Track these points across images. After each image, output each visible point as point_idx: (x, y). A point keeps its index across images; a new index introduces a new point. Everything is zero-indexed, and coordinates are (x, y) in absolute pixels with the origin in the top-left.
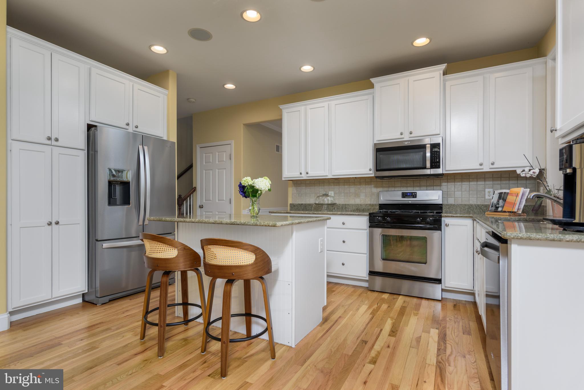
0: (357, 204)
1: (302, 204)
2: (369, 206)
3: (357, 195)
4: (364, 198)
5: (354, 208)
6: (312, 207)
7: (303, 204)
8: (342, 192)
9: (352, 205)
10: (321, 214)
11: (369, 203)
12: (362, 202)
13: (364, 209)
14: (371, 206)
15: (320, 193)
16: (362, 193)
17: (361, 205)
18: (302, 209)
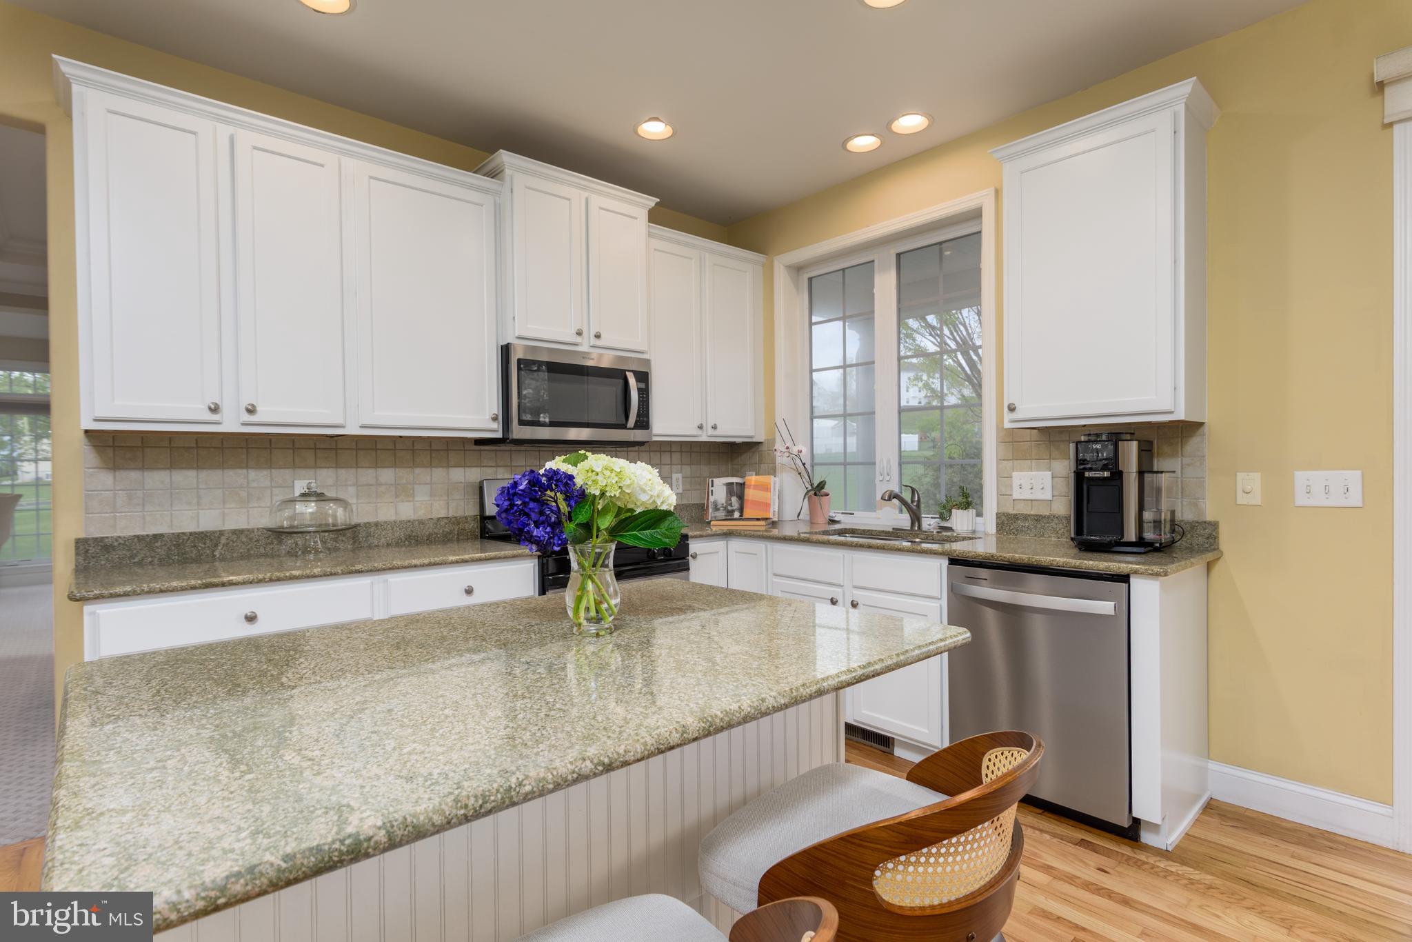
0: (409, 521)
1: (157, 537)
2: (446, 523)
3: (402, 492)
4: (426, 499)
5: (399, 533)
6: (216, 545)
7: (161, 536)
8: (349, 483)
9: (393, 525)
10: (384, 570)
11: (443, 514)
12: (422, 514)
13: (430, 535)
14: (454, 523)
15: (254, 485)
16: (420, 484)
17: (421, 522)
18: (160, 560)
